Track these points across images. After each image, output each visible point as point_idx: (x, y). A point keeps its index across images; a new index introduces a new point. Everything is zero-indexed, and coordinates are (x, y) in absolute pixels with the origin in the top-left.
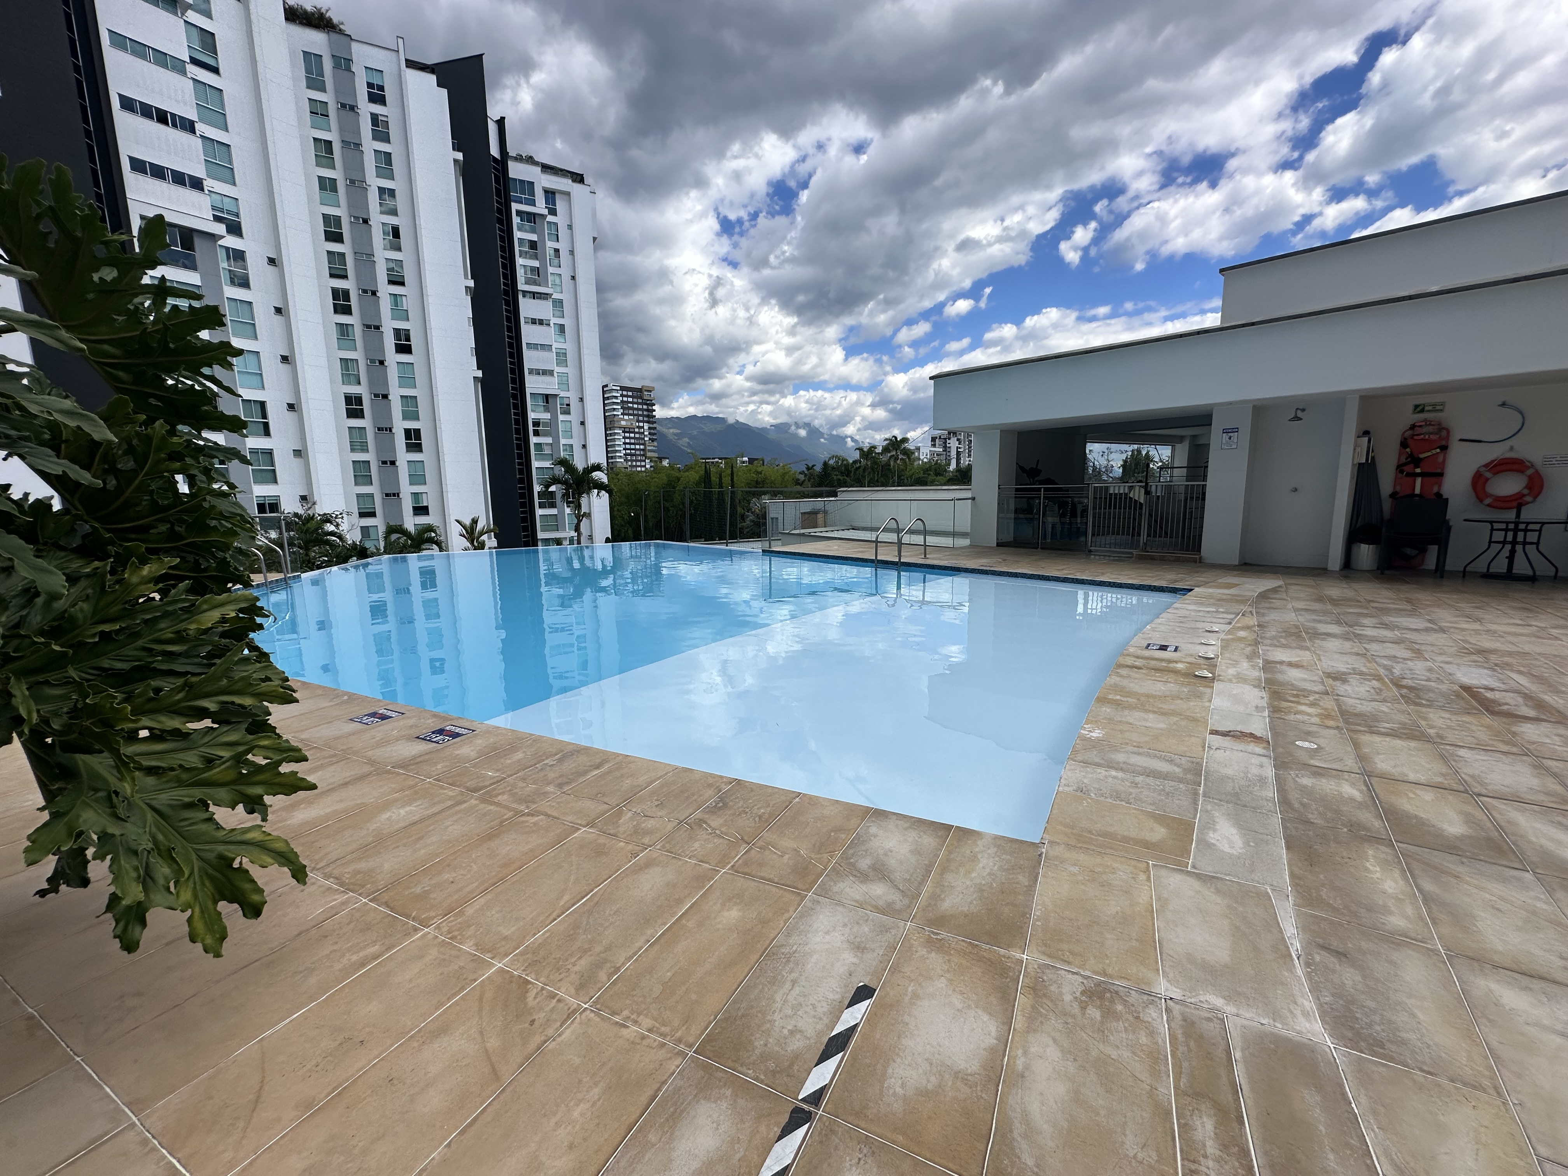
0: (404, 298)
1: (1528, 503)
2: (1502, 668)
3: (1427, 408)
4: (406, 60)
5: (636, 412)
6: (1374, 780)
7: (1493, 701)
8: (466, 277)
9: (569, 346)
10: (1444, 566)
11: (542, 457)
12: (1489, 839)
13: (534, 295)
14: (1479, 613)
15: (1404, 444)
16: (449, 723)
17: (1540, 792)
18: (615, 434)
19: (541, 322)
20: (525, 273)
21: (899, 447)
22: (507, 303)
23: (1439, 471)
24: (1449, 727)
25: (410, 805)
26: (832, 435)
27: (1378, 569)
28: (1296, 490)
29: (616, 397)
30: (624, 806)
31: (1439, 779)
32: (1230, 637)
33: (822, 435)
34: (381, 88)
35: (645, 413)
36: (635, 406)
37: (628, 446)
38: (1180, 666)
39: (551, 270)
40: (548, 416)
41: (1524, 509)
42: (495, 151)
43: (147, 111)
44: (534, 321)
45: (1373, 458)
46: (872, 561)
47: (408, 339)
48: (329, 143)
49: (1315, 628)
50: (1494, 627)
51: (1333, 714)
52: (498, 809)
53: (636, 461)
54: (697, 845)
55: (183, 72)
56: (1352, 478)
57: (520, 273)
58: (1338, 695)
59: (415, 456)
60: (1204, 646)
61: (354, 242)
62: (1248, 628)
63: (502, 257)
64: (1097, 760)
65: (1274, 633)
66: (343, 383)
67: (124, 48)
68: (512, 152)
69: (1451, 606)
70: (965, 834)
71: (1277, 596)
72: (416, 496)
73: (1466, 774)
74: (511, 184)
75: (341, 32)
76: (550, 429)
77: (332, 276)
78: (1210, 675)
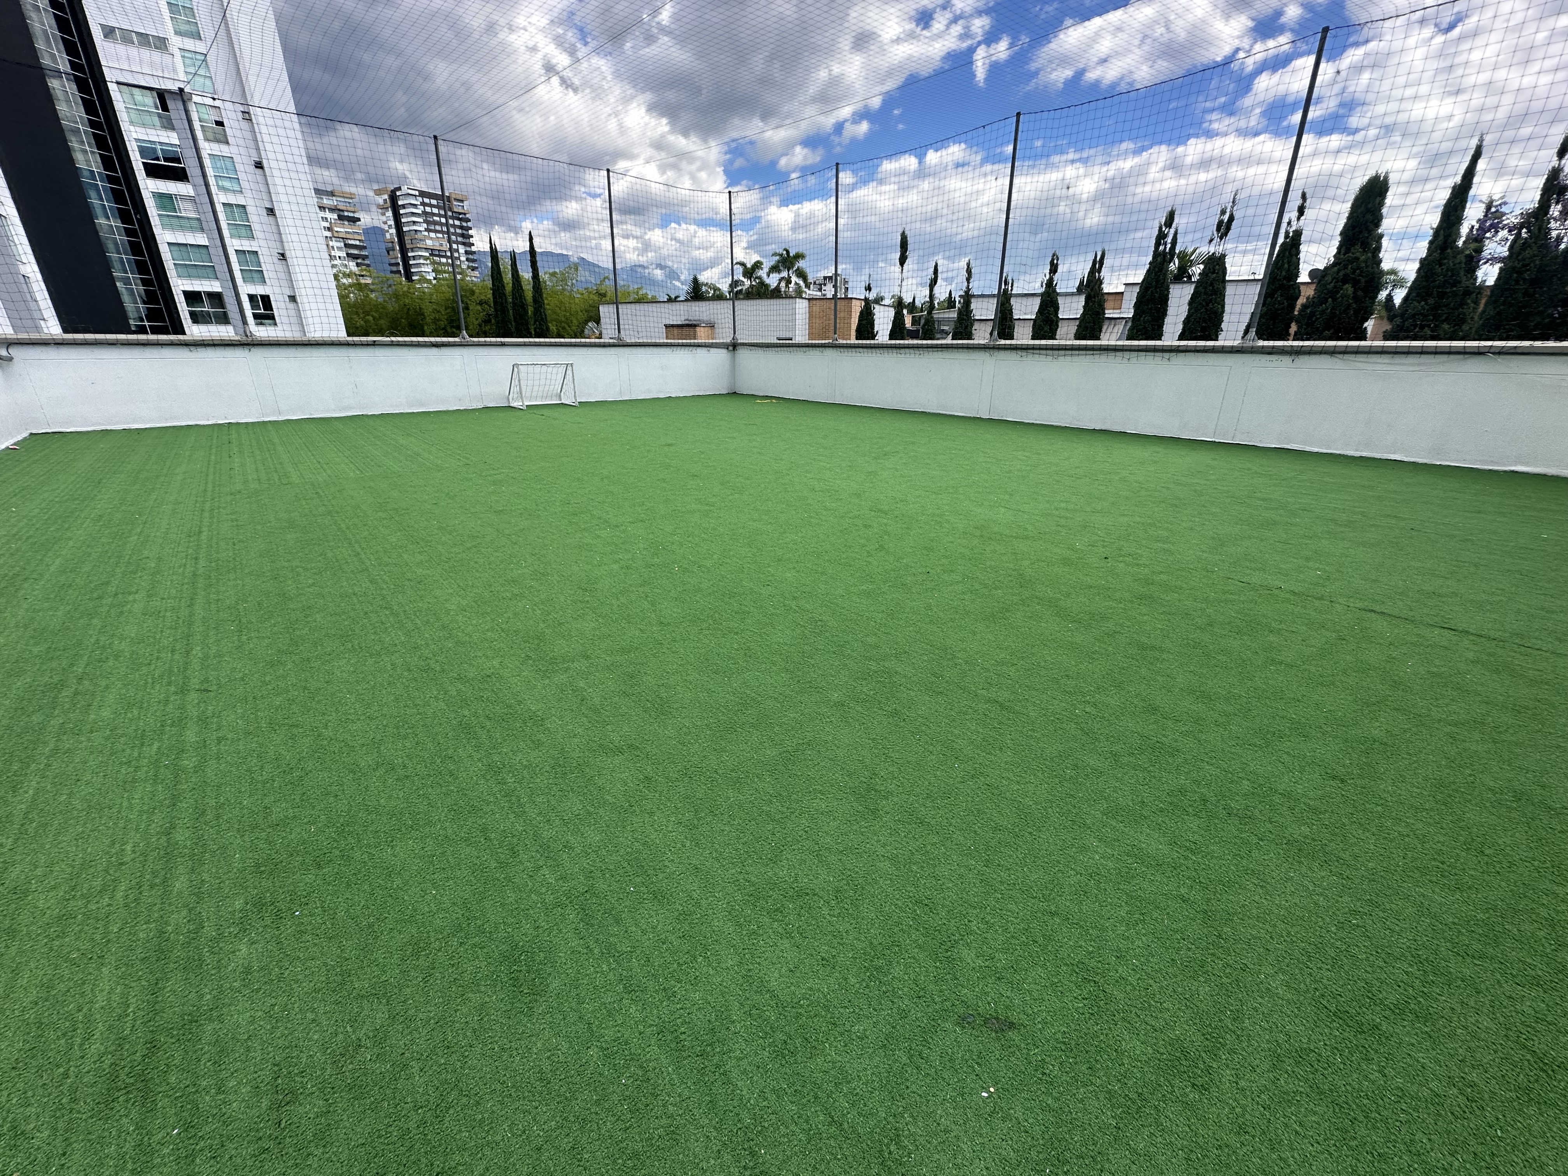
5: (444, 229)
18: (419, 257)
21: (793, 265)
29: (415, 206)
35: (458, 231)
36: (444, 220)
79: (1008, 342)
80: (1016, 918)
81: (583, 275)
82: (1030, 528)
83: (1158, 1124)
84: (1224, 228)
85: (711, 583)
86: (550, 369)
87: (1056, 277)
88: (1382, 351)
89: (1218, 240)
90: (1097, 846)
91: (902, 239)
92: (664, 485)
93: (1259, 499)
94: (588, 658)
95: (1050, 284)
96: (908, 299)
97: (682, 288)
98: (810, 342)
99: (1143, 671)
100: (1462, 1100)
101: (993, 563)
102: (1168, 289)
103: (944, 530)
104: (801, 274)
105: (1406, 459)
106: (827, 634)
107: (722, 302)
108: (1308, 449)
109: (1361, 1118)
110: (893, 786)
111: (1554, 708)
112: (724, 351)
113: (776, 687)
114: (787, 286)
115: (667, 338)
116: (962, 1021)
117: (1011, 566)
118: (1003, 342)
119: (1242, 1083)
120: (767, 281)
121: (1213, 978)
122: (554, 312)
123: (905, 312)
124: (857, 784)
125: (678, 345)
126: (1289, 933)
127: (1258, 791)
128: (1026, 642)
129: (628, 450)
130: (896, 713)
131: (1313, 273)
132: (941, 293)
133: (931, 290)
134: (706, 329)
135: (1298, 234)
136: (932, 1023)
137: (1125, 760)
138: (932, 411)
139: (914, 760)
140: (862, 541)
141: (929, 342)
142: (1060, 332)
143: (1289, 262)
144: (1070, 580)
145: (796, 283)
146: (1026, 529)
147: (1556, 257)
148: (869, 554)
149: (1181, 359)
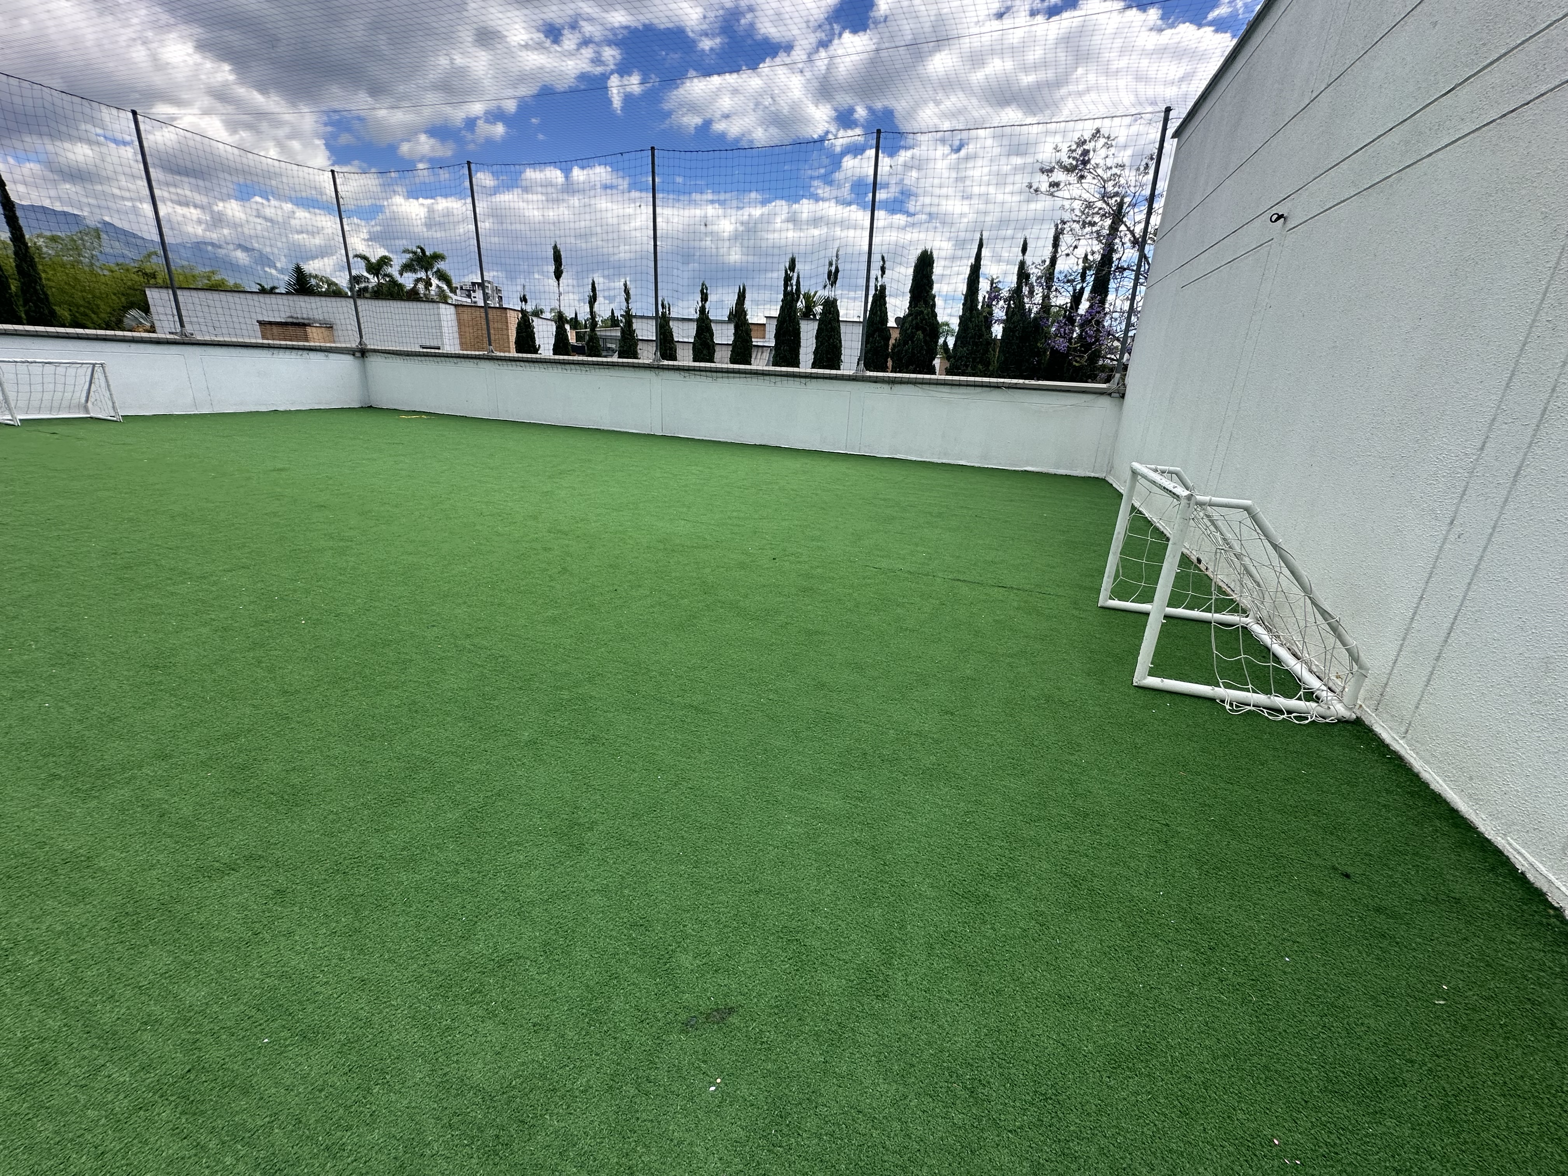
21: (431, 266)
79: (671, 363)
80: (726, 907)
81: (110, 247)
82: (708, 537)
83: (855, 1042)
84: (833, 277)
85: (356, 633)
86: (61, 370)
87: (707, 305)
88: (945, 383)
89: (829, 286)
90: (788, 818)
91: (555, 253)
92: (276, 520)
93: (881, 499)
94: (165, 757)
95: (703, 310)
96: (569, 314)
97: (282, 279)
98: (461, 352)
99: (811, 654)
100: (1038, 927)
101: (678, 575)
102: (799, 324)
103: (629, 546)
104: (443, 276)
105: (968, 464)
106: (511, 670)
107: (338, 299)
108: (909, 458)
109: (984, 969)
110: (597, 814)
111: (1060, 633)
112: (349, 358)
113: (453, 740)
114: (427, 288)
115: (264, 337)
116: (687, 1027)
117: (695, 575)
118: (666, 362)
119: (910, 979)
120: (400, 280)
121: (883, 900)
122: (62, 291)
123: (567, 327)
124: (557, 823)
125: (280, 347)
126: (929, 844)
127: (900, 736)
128: (714, 644)
129: (214, 478)
130: (594, 738)
131: (897, 320)
132: (603, 310)
133: (591, 307)
134: (319, 330)
135: (883, 288)
136: (658, 1042)
137: (804, 735)
138: (606, 428)
139: (616, 782)
140: (543, 566)
141: (595, 359)
142: (717, 355)
143: (880, 310)
144: (747, 582)
145: (438, 286)
146: (705, 539)
147: (1030, 323)
148: (552, 579)
149: (813, 384)
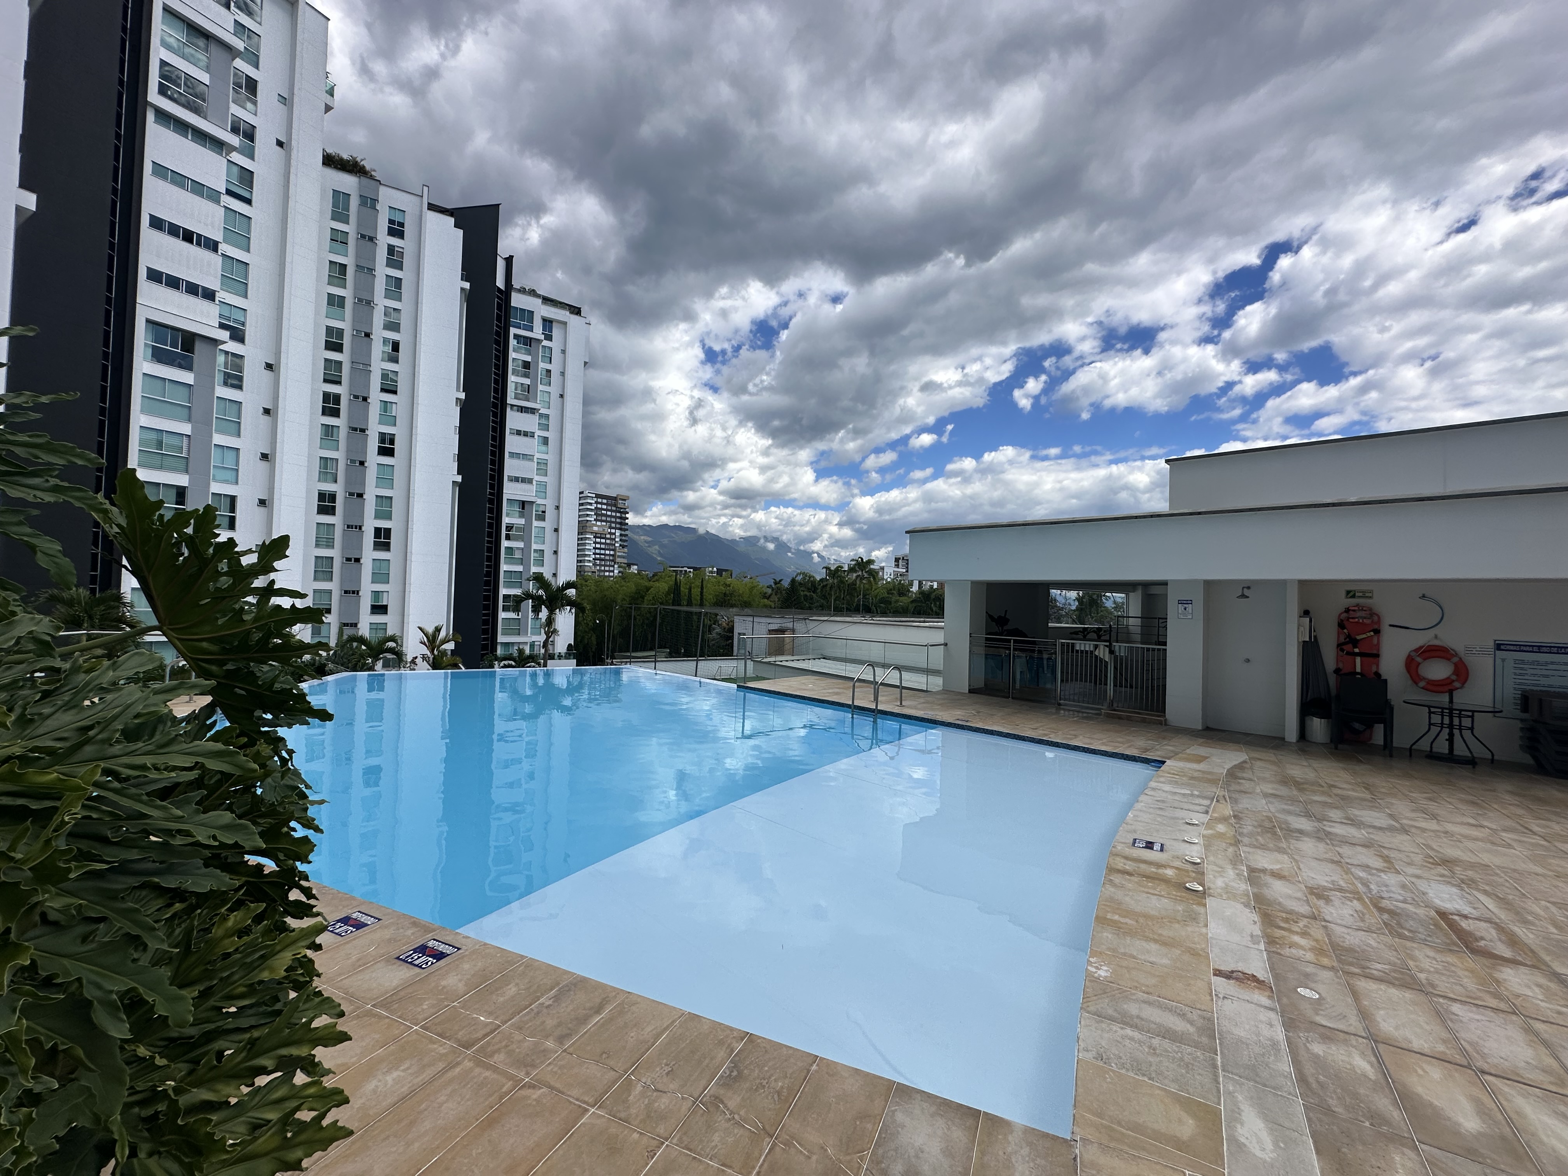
0: (394, 405)
1: (1457, 689)
2: (1469, 886)
3: (1357, 594)
4: (429, 204)
5: (609, 519)
6: (1382, 1047)
7: (1470, 934)
8: (458, 390)
9: (551, 458)
10: (1392, 741)
11: (511, 560)
12: (1503, 1138)
13: (522, 409)
14: (1432, 807)
15: (1341, 625)
16: (430, 936)
17: (1536, 1067)
18: (586, 539)
19: (526, 434)
20: (516, 389)
21: (865, 568)
22: (495, 415)
23: (1375, 652)
24: (1437, 972)
25: (397, 1069)
26: (799, 550)
27: (1331, 741)
28: (1248, 661)
29: (591, 504)
30: (632, 1073)
31: (1441, 1048)
32: (1210, 832)
33: (789, 549)
34: (402, 225)
35: (618, 520)
36: (609, 513)
37: (598, 551)
38: (1169, 872)
39: (541, 387)
40: (522, 521)
41: (1455, 693)
42: (500, 283)
43: (174, 230)
44: (519, 433)
45: (1315, 637)
46: (848, 706)
47: (392, 442)
48: (343, 267)
49: (1286, 822)
50: (1450, 827)
51: (1325, 948)
52: (495, 1076)
53: (605, 566)
54: (716, 1138)
55: (218, 202)
56: (1299, 654)
57: (511, 388)
58: (1325, 921)
59: (382, 555)
60: (1188, 845)
61: (353, 352)
62: (1224, 819)
63: (495, 374)
64: (1110, 1012)
65: (1250, 828)
66: (319, 480)
67: (164, 177)
68: (516, 284)
69: (1406, 796)
70: (995, 1123)
71: (1245, 775)
72: (376, 594)
73: (1464, 1040)
74: (512, 312)
75: (372, 177)
76: (524, 533)
77: (326, 381)
78: (1201, 888)
